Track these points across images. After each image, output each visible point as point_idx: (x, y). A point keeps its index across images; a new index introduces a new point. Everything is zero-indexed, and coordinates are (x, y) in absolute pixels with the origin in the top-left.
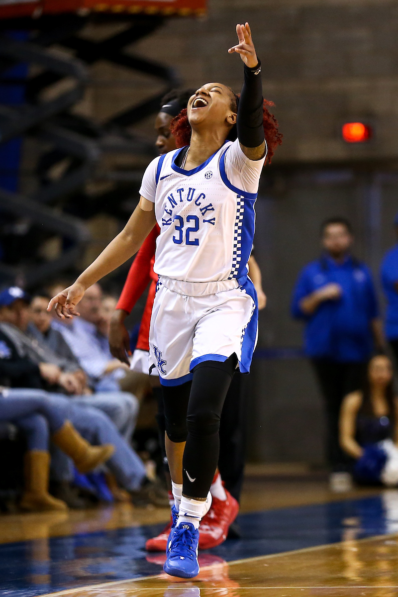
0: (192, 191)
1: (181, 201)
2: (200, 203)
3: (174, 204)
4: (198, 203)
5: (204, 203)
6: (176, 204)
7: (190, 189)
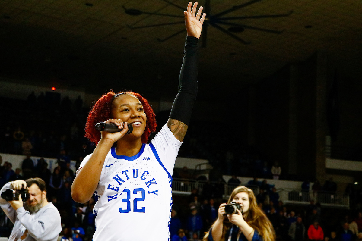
0: (136, 171)
1: (128, 178)
2: (145, 178)
3: (121, 182)
4: (143, 178)
5: (148, 178)
6: (124, 182)
7: (134, 170)
